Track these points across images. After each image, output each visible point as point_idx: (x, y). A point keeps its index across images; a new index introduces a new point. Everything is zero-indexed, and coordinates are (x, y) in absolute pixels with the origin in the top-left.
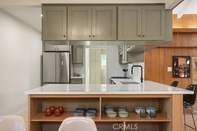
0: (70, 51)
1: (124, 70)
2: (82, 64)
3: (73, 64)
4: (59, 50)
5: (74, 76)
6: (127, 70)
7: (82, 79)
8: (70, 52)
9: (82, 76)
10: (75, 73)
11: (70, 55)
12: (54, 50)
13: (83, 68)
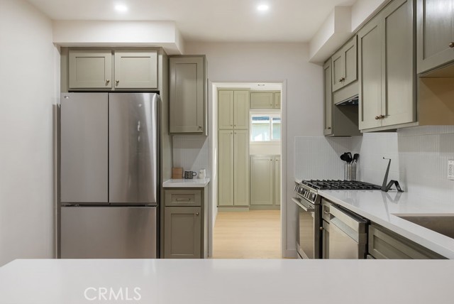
0: (161, 89)
1: (346, 157)
2: (200, 134)
3: (171, 135)
4: (121, 86)
5: (173, 176)
6: (357, 156)
7: (202, 189)
8: (158, 93)
9: (201, 175)
10: (177, 168)
11: (158, 102)
12: (102, 85)
13: (203, 151)
